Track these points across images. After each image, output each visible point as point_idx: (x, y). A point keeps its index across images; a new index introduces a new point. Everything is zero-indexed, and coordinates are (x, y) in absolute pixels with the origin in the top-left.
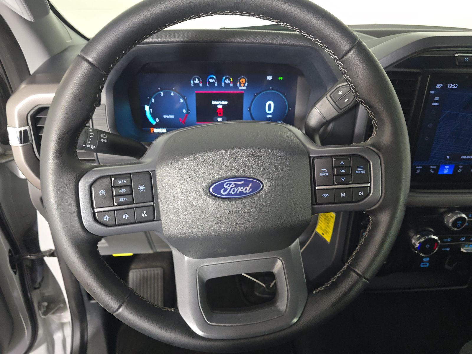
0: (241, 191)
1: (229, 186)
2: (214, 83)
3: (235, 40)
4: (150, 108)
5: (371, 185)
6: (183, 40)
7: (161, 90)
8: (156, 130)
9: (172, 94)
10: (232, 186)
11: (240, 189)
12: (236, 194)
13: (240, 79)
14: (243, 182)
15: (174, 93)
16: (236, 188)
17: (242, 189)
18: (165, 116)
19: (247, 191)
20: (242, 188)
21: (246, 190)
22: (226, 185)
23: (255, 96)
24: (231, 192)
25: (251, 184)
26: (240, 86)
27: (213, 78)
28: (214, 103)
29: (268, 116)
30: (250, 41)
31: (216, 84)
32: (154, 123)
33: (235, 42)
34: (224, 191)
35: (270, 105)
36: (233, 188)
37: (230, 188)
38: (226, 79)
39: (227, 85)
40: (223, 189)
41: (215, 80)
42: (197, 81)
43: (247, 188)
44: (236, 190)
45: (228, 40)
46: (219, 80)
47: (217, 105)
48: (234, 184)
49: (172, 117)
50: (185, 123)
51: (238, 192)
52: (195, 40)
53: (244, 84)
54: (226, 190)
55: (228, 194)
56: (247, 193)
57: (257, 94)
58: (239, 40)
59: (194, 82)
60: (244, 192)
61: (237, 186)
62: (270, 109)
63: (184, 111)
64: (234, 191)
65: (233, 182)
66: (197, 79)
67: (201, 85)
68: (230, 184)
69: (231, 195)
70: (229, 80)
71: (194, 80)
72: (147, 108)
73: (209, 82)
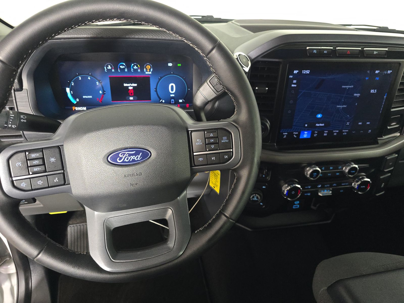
0: (134, 159)
1: (123, 156)
2: (124, 69)
3: (133, 36)
4: (70, 90)
5: (233, 150)
6: (89, 36)
7: (79, 75)
8: (77, 109)
9: (89, 78)
10: (126, 155)
11: (132, 157)
12: (129, 162)
13: (146, 66)
14: (135, 152)
15: (90, 77)
16: (129, 157)
17: (134, 158)
18: (84, 97)
19: (139, 159)
20: (134, 156)
21: (137, 158)
22: (121, 155)
23: (160, 79)
24: (126, 160)
25: (141, 153)
26: (147, 71)
27: (123, 65)
28: (125, 85)
29: (172, 95)
30: (146, 37)
31: (126, 70)
32: (75, 103)
33: (134, 38)
34: (120, 160)
35: (172, 86)
36: (127, 157)
37: (124, 157)
38: (134, 66)
39: (135, 70)
40: (119, 158)
41: (125, 67)
42: (109, 67)
43: (138, 157)
44: (129, 158)
45: (127, 37)
46: (129, 67)
47: (128, 87)
48: (128, 153)
49: (91, 97)
50: (102, 102)
51: (131, 160)
52: (99, 36)
53: (150, 70)
54: (121, 159)
55: (123, 162)
56: (138, 160)
57: (161, 78)
58: (137, 37)
59: (107, 68)
60: (136, 159)
61: (130, 155)
62: (172, 90)
63: (101, 92)
64: (127, 159)
65: (127, 153)
66: (109, 66)
67: (113, 70)
68: (124, 154)
69: (126, 162)
70: (137, 66)
71: (107, 66)
72: (68, 90)
73: (120, 68)
